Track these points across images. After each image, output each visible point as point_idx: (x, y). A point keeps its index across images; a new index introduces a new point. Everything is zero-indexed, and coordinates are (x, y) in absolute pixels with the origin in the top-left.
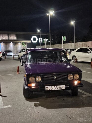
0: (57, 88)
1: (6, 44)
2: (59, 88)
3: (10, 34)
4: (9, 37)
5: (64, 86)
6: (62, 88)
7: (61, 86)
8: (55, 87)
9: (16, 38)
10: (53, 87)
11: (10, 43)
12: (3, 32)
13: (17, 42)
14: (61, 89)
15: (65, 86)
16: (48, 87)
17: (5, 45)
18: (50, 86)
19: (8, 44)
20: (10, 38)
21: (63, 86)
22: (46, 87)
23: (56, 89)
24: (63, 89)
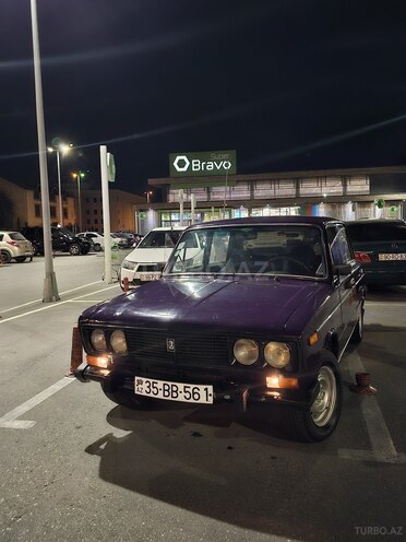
0: (175, 394)
1: (333, 207)
2: (182, 392)
3: (351, 177)
4: (345, 185)
5: (206, 389)
6: (196, 396)
7: (192, 386)
8: (166, 388)
9: (368, 188)
10: (160, 384)
11: (346, 202)
12: (329, 172)
13: (370, 198)
14: (192, 400)
15: (210, 388)
16: (144, 380)
17: (330, 209)
18: (151, 381)
19: (340, 207)
20: (349, 189)
21: (202, 387)
22: (137, 378)
23: (170, 398)
24: (203, 400)
